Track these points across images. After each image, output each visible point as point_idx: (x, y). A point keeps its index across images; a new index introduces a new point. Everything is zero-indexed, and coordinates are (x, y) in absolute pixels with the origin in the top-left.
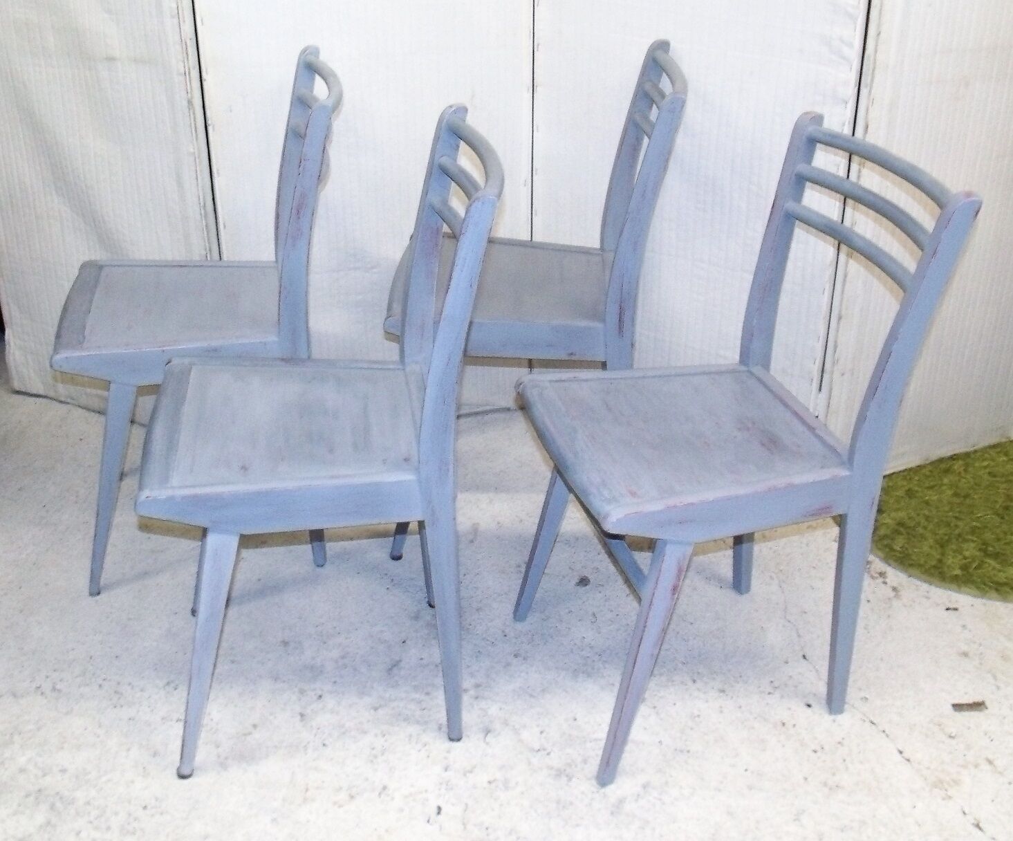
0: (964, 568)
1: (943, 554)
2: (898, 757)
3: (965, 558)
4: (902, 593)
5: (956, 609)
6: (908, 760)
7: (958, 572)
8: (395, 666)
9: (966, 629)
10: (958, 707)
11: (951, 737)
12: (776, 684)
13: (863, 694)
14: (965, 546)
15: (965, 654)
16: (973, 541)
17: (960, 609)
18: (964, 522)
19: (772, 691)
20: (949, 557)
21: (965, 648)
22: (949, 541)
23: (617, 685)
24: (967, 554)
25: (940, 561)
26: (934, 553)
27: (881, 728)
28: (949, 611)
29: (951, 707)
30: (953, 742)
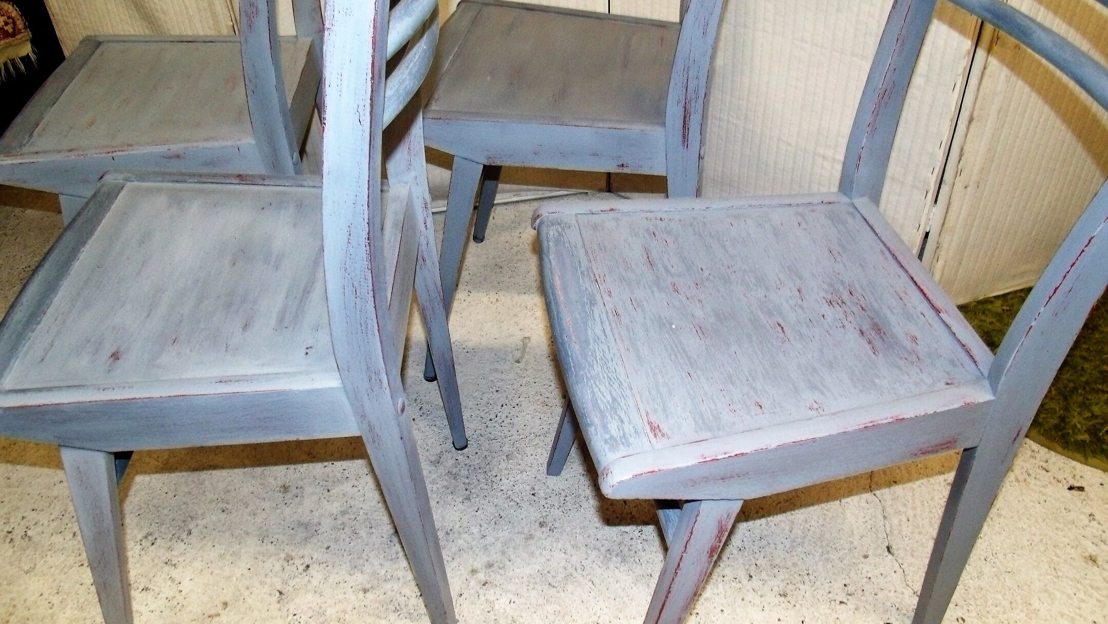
0: (1093, 432)
1: (1066, 409)
3: (1094, 416)
5: (1081, 489)
7: (1085, 437)
9: (1094, 519)
12: (851, 589)
14: (1093, 397)
15: (1093, 559)
17: (1086, 489)
18: (1093, 364)
19: (845, 601)
20: (1075, 413)
21: (1092, 550)
22: (1075, 389)
23: (656, 576)
24: (1096, 410)
25: (1063, 419)
28: (1073, 492)
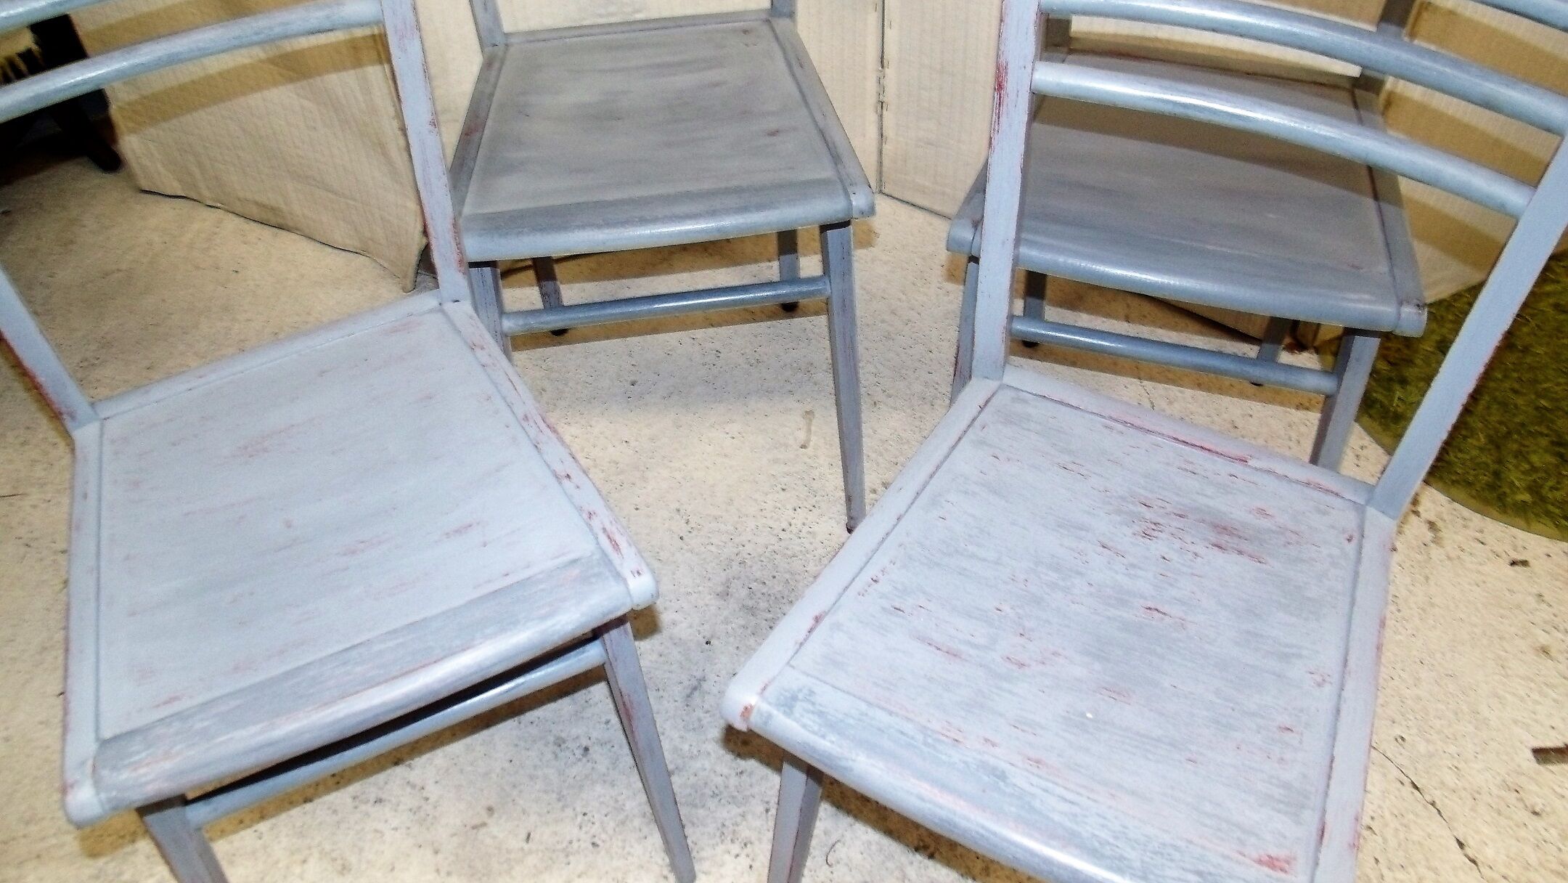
0: (1534, 489)
1: (1500, 462)
2: (1457, 855)
3: (1534, 469)
4: (1445, 534)
5: (1524, 563)
6: (1474, 862)
7: (1526, 497)
8: (695, 689)
9: (1543, 601)
10: (1542, 754)
11: (1535, 813)
13: (1398, 731)
14: (1531, 444)
15: (1545, 651)
16: (1542, 434)
17: (1530, 563)
18: (1527, 398)
20: (1511, 467)
21: (1543, 639)
22: (1507, 435)
24: (1536, 460)
25: (1497, 474)
26: (1485, 458)
27: (1429, 798)
28: (1516, 568)
29: (1530, 755)
30: (1539, 824)
